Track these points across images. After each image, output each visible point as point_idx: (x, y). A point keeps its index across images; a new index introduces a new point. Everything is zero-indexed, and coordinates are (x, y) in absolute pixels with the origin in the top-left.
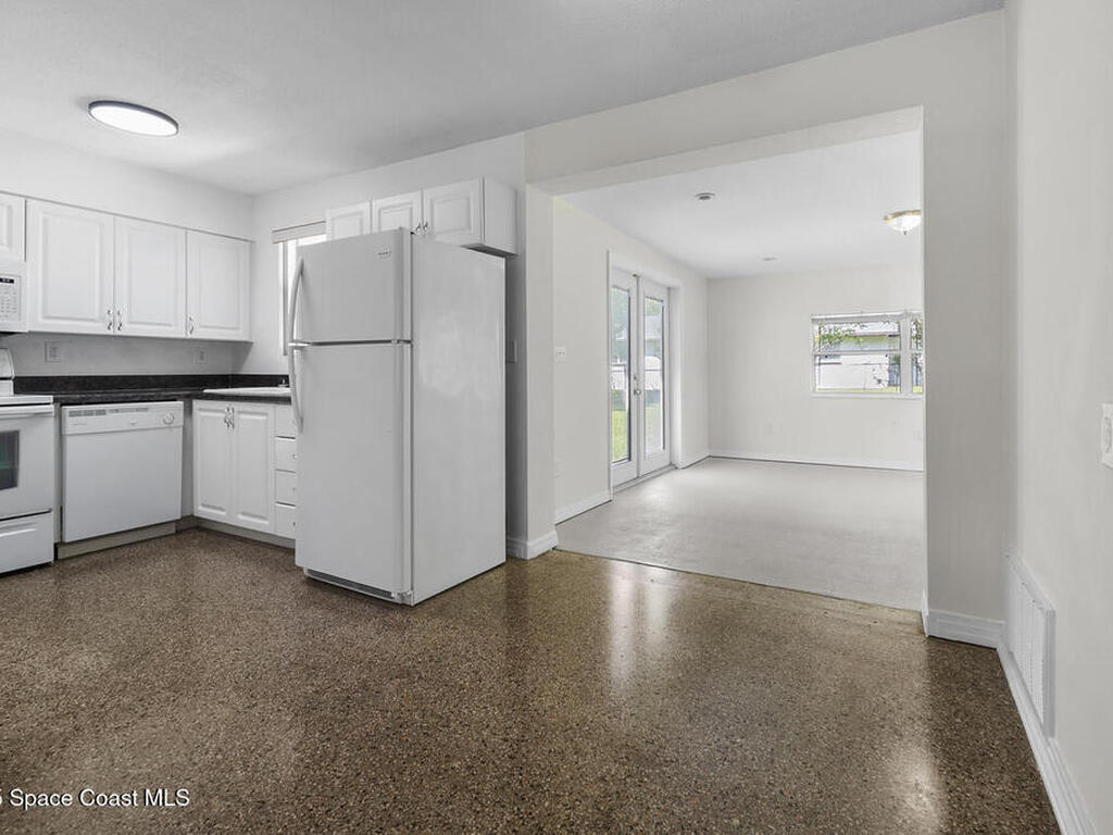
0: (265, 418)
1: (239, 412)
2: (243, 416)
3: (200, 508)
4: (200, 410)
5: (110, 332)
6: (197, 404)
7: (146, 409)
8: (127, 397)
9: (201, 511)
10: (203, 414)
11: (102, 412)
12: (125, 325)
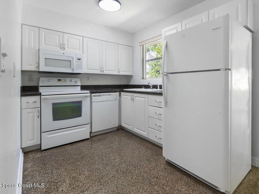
0: (144, 99)
1: (135, 97)
2: (136, 98)
3: (123, 124)
4: (123, 95)
5: (101, 73)
6: (122, 93)
7: (110, 95)
8: (106, 91)
9: (124, 125)
10: (124, 96)
11: (100, 96)
12: (104, 71)
